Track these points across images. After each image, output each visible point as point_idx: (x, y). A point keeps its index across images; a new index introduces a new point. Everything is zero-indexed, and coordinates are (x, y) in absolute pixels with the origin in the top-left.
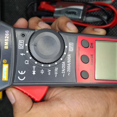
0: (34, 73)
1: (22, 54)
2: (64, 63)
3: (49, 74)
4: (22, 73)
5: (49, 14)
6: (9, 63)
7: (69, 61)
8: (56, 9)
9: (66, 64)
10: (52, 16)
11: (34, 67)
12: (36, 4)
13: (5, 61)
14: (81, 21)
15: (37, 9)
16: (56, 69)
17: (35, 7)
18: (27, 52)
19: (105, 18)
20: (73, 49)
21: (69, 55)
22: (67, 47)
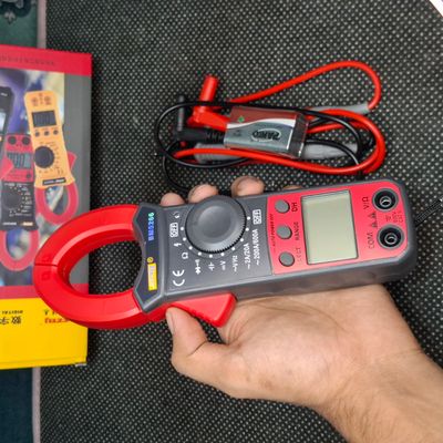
0: (198, 271)
1: (176, 245)
2: (246, 245)
3: (224, 268)
4: (179, 275)
5: (214, 137)
6: (156, 261)
7: (255, 241)
8: (230, 126)
9: (251, 246)
10: (221, 142)
11: (197, 261)
12: (181, 110)
13: (150, 260)
14: (293, 157)
15: (185, 125)
16: (235, 258)
17: (180, 121)
18: (185, 239)
19: (354, 148)
20: (260, 220)
21: (255, 231)
22: (249, 218)
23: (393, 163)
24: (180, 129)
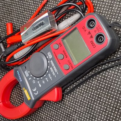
0: (40, 86)
1: (30, 79)
2: (51, 68)
3: (48, 81)
4: (35, 90)
7: (53, 65)
9: (53, 68)
11: (38, 82)
16: (49, 75)
18: (31, 76)
20: (51, 56)
21: (51, 61)
22: (47, 57)
23: (98, 9)
24: (3, 50)
